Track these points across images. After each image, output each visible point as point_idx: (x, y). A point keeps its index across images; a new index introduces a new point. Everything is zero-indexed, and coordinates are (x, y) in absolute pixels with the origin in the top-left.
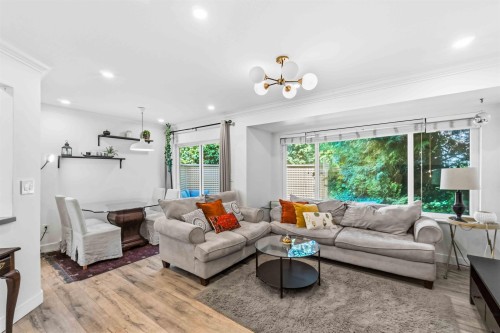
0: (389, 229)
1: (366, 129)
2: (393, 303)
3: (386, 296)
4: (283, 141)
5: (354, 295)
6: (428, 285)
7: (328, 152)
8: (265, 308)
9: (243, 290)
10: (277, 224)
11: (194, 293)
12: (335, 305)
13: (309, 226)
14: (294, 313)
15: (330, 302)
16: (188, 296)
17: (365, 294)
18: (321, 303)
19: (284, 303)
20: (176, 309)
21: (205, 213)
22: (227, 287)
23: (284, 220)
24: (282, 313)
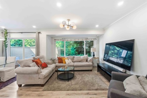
0: (83, 61)
1: (77, 39)
2: (88, 75)
3: (87, 74)
4: (55, 40)
5: (82, 76)
6: (91, 70)
7: (60, 44)
8: (66, 85)
9: (56, 84)
10: (58, 64)
11: (41, 90)
12: (80, 79)
13: (67, 63)
14: (73, 83)
15: (78, 79)
16: (40, 91)
17: (83, 75)
18: (77, 79)
19: (70, 82)
20: (39, 96)
21: (36, 63)
22: (51, 84)
23: (59, 62)
24: (71, 84)
